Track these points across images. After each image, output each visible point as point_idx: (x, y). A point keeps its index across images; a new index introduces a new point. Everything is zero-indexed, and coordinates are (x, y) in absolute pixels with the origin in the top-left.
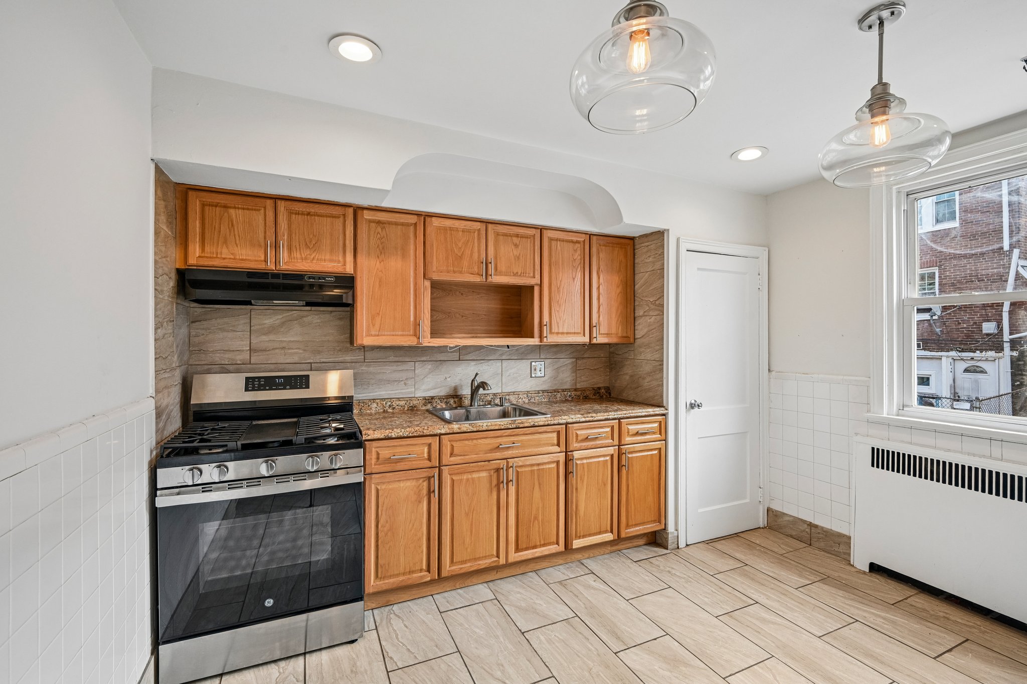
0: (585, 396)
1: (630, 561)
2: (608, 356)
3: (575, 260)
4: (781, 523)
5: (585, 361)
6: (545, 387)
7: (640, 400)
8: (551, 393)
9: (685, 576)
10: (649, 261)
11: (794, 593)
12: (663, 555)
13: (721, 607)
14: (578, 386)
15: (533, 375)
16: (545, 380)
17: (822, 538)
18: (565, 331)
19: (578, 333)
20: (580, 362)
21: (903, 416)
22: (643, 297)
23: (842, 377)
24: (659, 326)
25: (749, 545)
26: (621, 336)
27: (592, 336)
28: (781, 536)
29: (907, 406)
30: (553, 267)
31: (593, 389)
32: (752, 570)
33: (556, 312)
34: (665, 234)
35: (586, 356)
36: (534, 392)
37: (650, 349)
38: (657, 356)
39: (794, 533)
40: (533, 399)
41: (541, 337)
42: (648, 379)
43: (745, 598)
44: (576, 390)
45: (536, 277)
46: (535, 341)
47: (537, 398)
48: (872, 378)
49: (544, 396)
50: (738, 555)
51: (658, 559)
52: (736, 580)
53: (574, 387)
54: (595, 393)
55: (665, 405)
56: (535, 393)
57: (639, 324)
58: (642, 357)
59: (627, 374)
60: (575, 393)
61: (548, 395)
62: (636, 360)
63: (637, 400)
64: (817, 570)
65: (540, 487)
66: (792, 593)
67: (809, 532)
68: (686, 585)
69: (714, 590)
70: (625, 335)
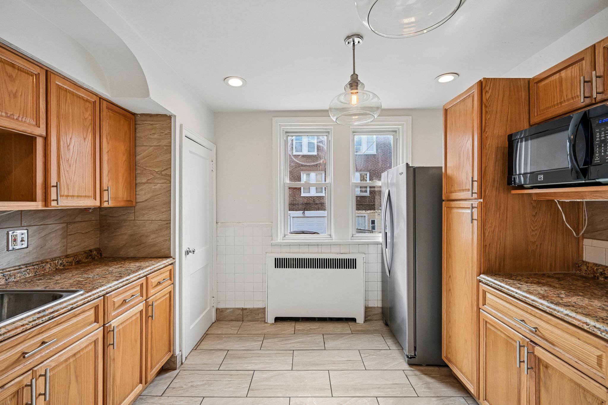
0: (78, 261)
1: (157, 398)
2: (98, 219)
3: (86, 119)
4: (225, 315)
5: (76, 225)
6: (28, 260)
7: (143, 255)
8: (38, 265)
9: (204, 382)
10: (154, 137)
11: (262, 353)
12: (176, 376)
13: (243, 388)
14: (69, 252)
15: (11, 248)
16: (28, 251)
17: (249, 314)
18: (76, 194)
19: (89, 197)
20: (71, 227)
21: (285, 240)
22: (147, 166)
23: (259, 223)
24: (165, 192)
25: (217, 337)
26: (125, 200)
27: (102, 199)
28: (227, 323)
29: (286, 235)
30: (61, 120)
31: (85, 252)
32: (234, 352)
33: (66, 172)
34: (172, 119)
35: (77, 219)
36: (13, 269)
37: (156, 211)
38: (163, 217)
39: (233, 318)
40: (13, 277)
41: (46, 200)
42: (152, 236)
43: (247, 372)
44: (67, 256)
45: (41, 126)
46: (37, 205)
47: (19, 275)
48: (273, 222)
49: (28, 271)
50: (219, 347)
51: (176, 382)
52: (233, 364)
53: (65, 254)
54: (87, 256)
55: (172, 255)
56: (16, 270)
57: (142, 190)
58: (146, 218)
59: (125, 234)
60: (67, 260)
61: (34, 268)
62: (137, 221)
63: (138, 255)
64: (257, 333)
65: (77, 380)
66: (262, 354)
67: (242, 314)
68: (212, 388)
69: (229, 379)
70: (129, 199)
